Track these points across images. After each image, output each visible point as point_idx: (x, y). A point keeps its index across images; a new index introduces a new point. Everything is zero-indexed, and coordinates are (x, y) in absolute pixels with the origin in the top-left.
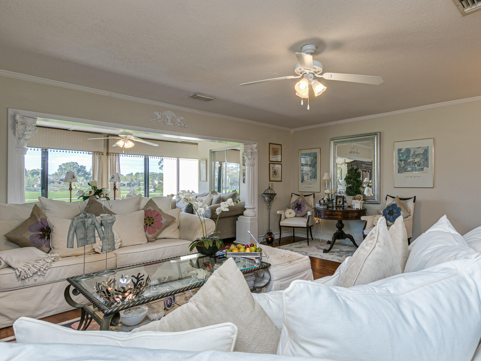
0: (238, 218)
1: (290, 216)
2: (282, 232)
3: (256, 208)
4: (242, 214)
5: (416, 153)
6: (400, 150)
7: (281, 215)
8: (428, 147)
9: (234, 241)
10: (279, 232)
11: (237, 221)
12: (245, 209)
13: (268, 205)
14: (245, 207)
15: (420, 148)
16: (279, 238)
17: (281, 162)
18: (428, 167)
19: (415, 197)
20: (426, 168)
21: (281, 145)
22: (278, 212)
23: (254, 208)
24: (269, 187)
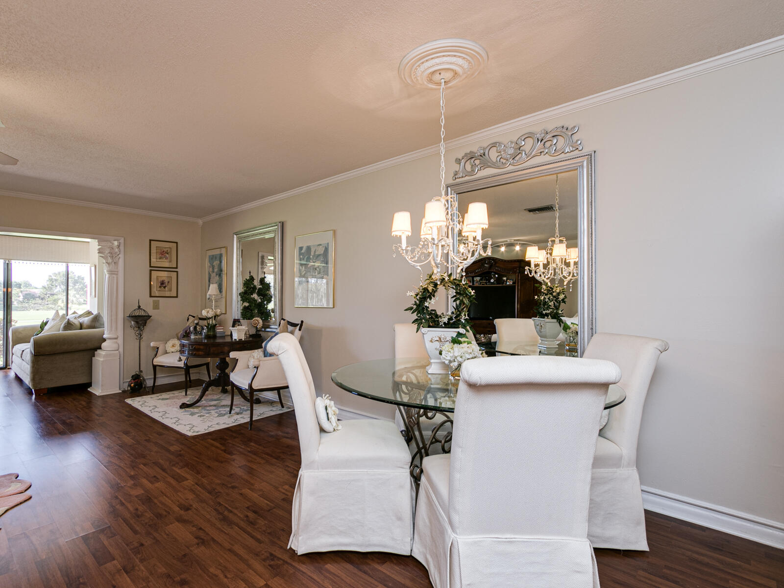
0: (96, 352)
1: (173, 350)
2: (157, 376)
3: (119, 339)
4: (100, 348)
5: (316, 254)
6: (301, 248)
7: (158, 348)
8: (328, 243)
9: (89, 387)
10: (153, 377)
11: (93, 358)
12: (104, 340)
13: (136, 333)
14: (105, 336)
15: (320, 245)
16: (152, 385)
17: (177, 268)
18: (328, 276)
19: (302, 322)
20: (326, 276)
21: (177, 243)
22: (152, 344)
23: (116, 338)
24: (139, 307)
